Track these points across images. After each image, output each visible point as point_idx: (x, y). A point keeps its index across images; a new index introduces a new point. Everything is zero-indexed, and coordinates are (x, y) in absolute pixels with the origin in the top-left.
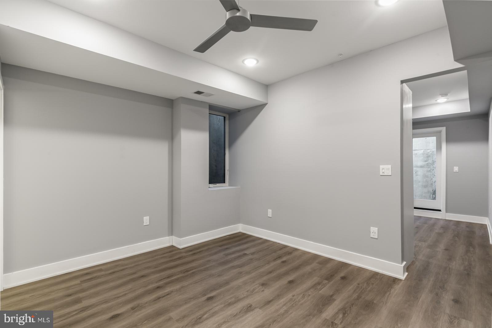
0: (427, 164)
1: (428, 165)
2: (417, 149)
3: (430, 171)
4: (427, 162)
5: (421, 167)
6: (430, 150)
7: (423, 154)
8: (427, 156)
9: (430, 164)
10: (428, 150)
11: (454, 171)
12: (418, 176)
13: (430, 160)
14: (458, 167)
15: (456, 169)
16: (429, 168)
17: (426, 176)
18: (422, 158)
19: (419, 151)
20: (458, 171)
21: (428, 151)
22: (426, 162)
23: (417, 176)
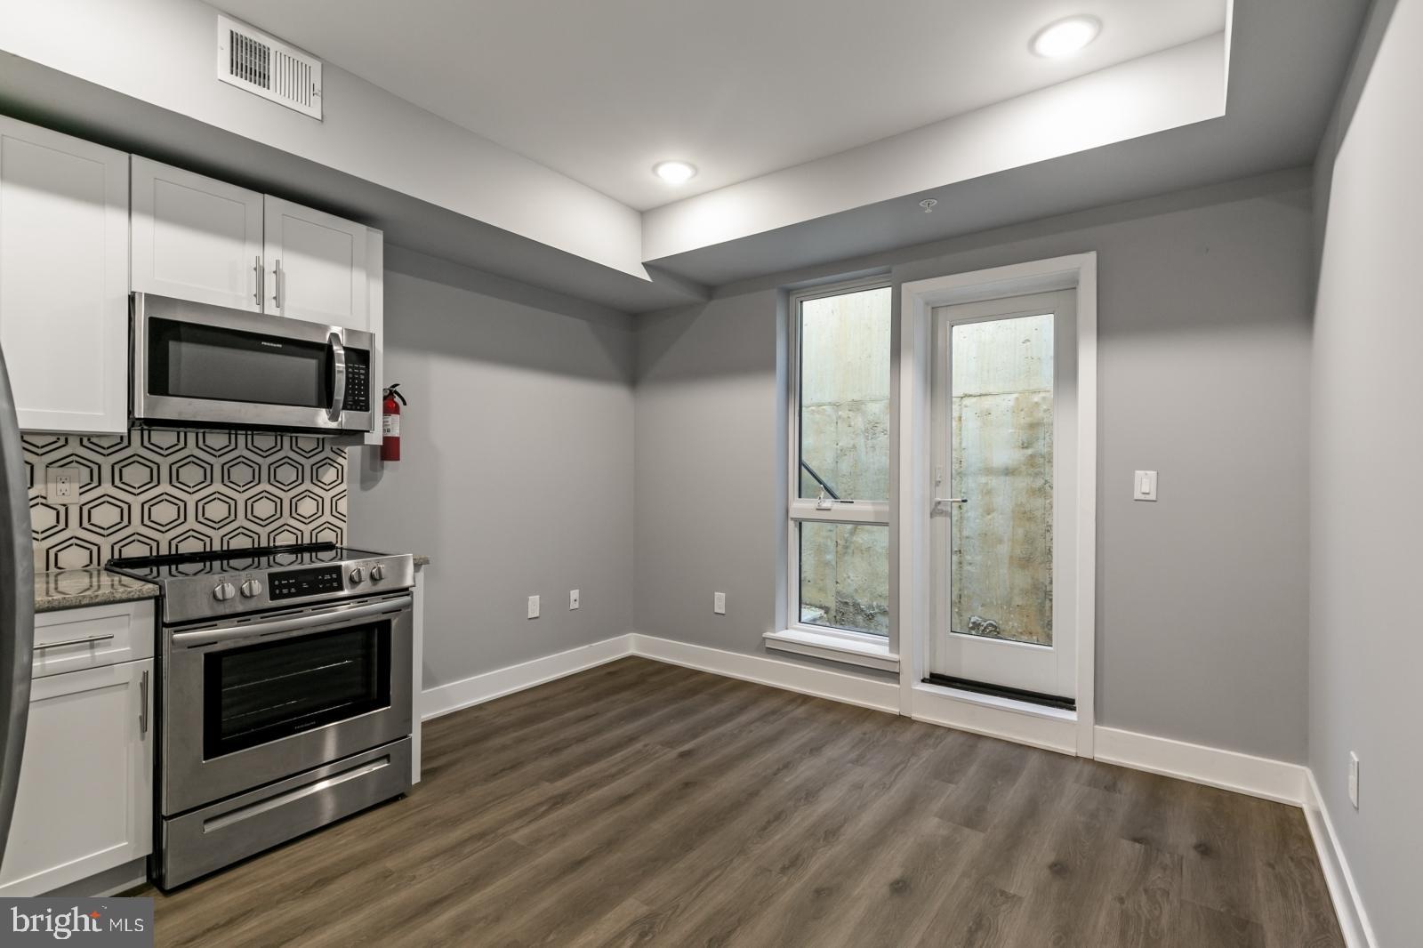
0: (1032, 457)
1: (1032, 466)
2: (991, 389)
3: (1040, 490)
4: (1029, 451)
5: (1009, 472)
6: (1042, 395)
7: (1017, 410)
8: (1028, 420)
9: (1041, 460)
10: (1035, 392)
11: (1137, 495)
12: (994, 514)
13: (1041, 442)
14: (1153, 474)
15: (1145, 482)
16: (1037, 474)
17: (1025, 513)
18: (1010, 431)
19: (998, 399)
20: (1153, 497)
21: (1036, 398)
22: (1027, 448)
23: (989, 514)
